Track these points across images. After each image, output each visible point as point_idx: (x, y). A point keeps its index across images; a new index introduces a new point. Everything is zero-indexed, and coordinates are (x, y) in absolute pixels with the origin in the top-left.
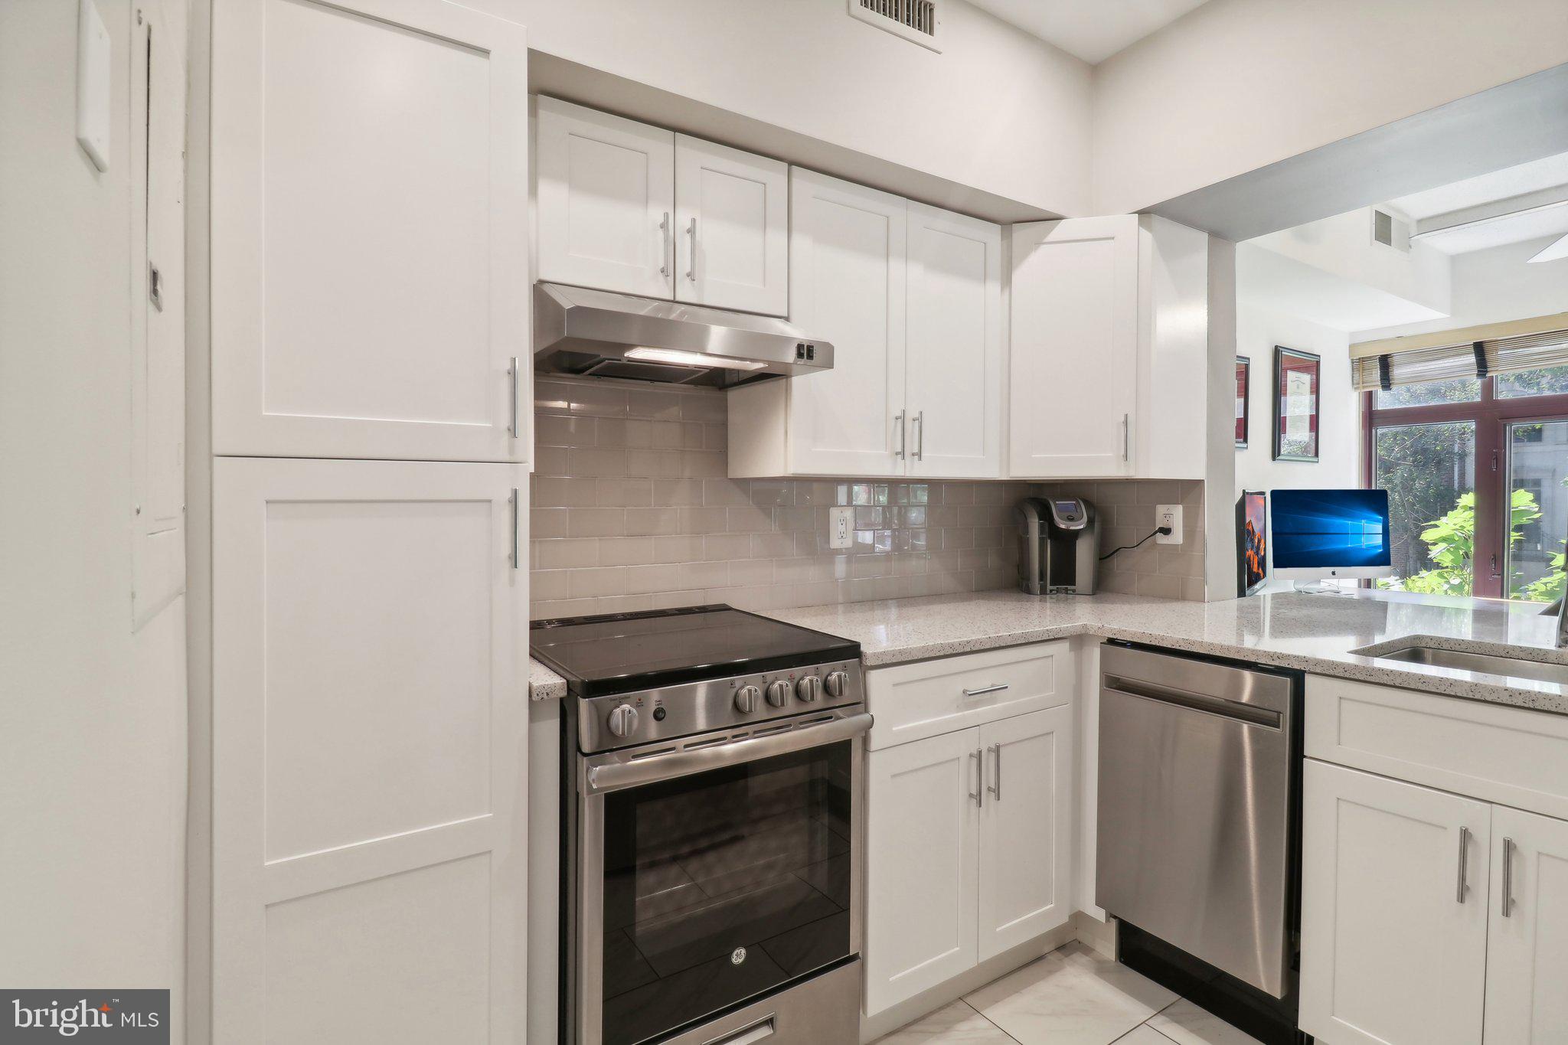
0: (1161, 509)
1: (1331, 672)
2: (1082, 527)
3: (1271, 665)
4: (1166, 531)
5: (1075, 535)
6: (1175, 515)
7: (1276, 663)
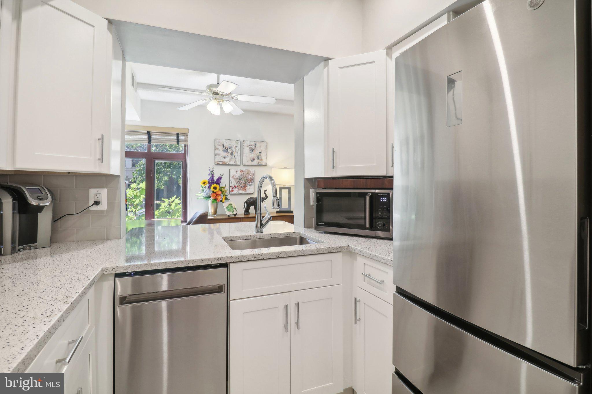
0: (93, 192)
1: (242, 260)
2: (48, 204)
3: (217, 264)
4: (97, 203)
5: (40, 209)
6: (103, 194)
7: (220, 262)
